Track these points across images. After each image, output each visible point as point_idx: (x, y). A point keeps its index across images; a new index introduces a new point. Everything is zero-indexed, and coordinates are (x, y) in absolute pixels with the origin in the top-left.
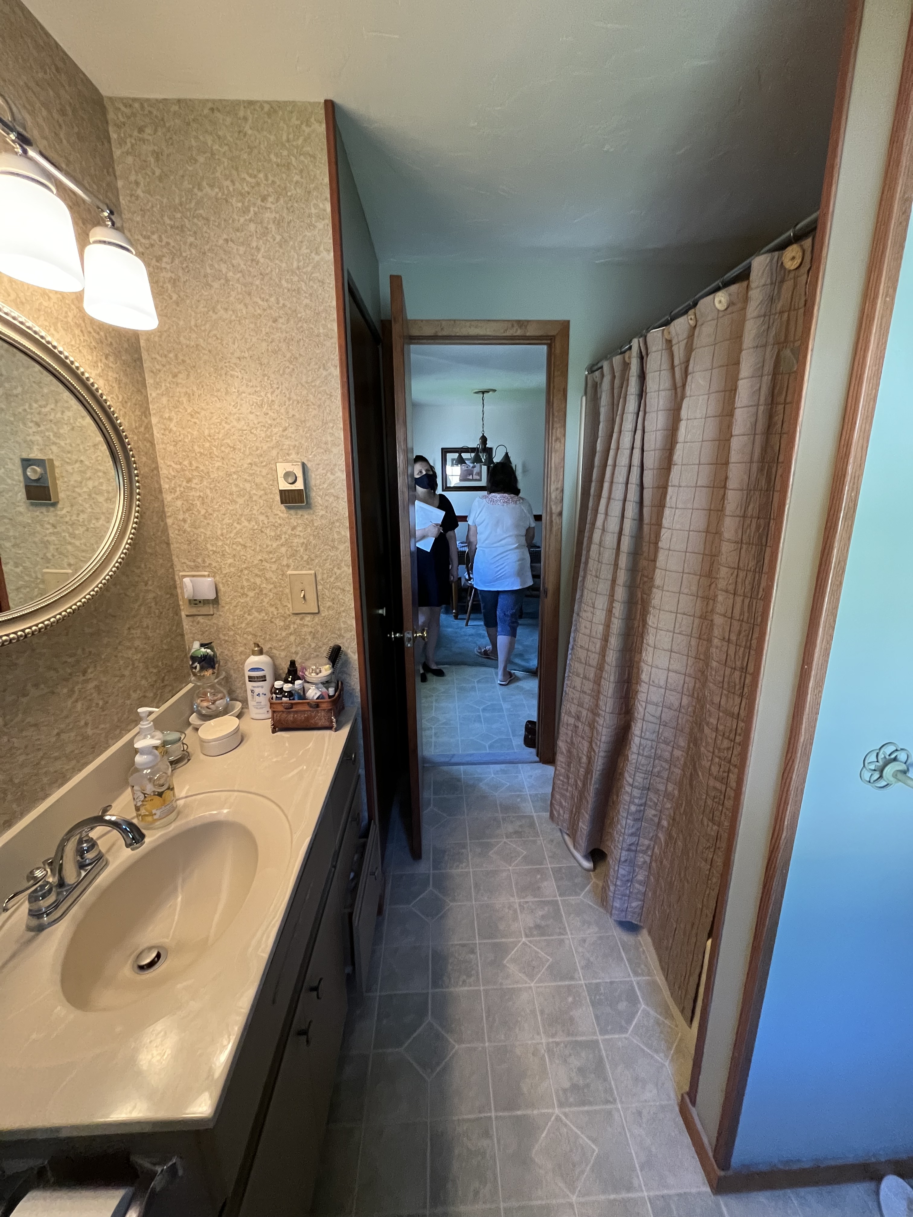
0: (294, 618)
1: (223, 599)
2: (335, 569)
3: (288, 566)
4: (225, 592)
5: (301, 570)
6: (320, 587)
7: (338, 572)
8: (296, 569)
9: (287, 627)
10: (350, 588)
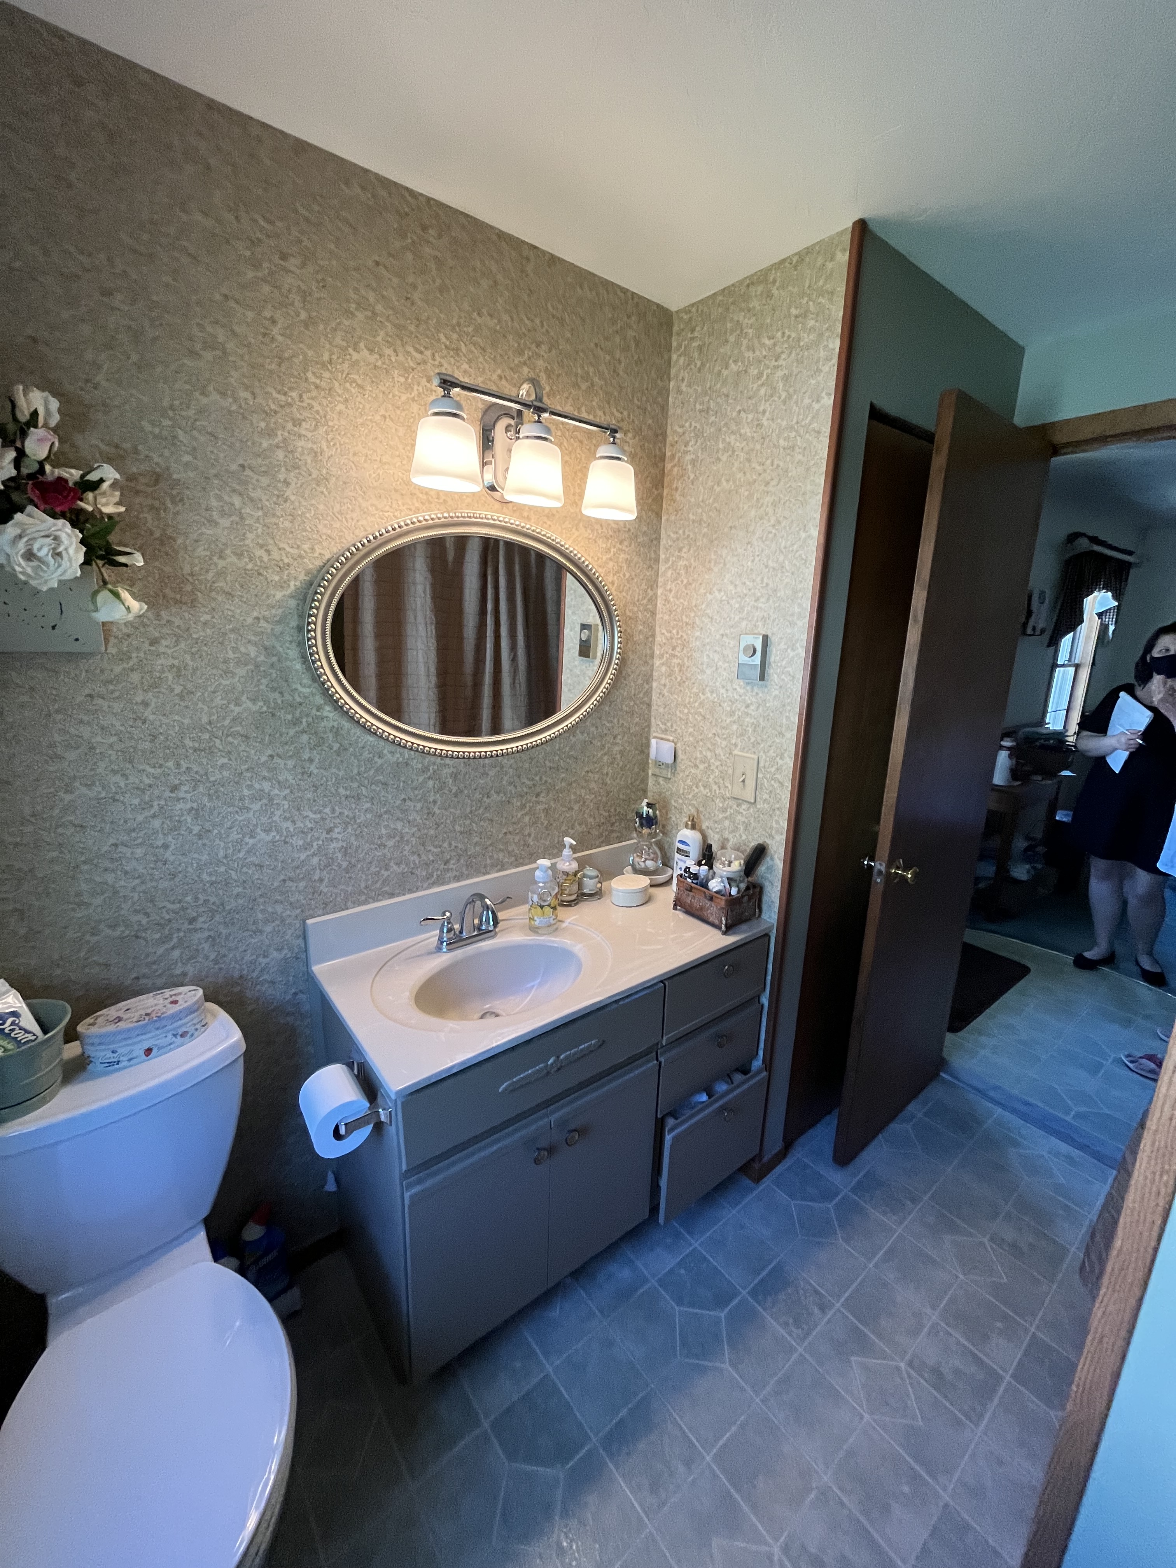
0: (731, 802)
1: (681, 765)
2: (778, 759)
3: (736, 745)
4: (682, 760)
5: (747, 752)
6: (760, 775)
7: (780, 762)
8: (742, 750)
9: (724, 810)
10: (788, 784)
